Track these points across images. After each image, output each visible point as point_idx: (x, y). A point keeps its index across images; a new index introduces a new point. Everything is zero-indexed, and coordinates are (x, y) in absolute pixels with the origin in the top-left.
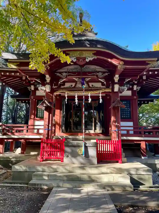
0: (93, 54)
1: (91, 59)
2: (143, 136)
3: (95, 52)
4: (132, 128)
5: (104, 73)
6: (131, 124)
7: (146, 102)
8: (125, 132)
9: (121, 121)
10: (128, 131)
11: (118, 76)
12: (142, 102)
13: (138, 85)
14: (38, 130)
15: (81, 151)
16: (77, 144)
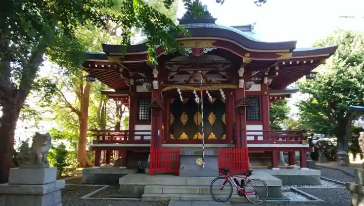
0: (212, 44)
1: (210, 50)
2: (275, 142)
3: (215, 41)
4: (261, 133)
5: (226, 64)
6: (260, 127)
7: (281, 98)
8: (252, 138)
9: (247, 124)
10: (256, 136)
11: (243, 68)
12: (276, 98)
13: (269, 76)
14: (142, 136)
15: (199, 161)
16: (195, 153)
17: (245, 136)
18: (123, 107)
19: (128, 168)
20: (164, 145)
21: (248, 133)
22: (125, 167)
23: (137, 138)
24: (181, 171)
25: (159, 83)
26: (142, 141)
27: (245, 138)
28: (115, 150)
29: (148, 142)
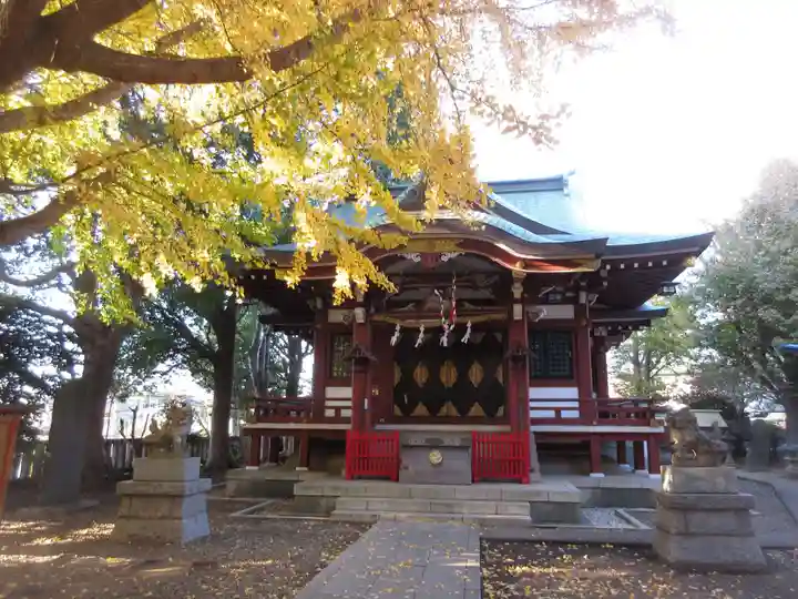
0: (456, 245)
1: (454, 255)
3: (461, 241)
4: (575, 404)
6: (573, 392)
9: (531, 385)
10: (558, 411)
11: (519, 285)
12: (619, 328)
13: (589, 289)
14: (338, 409)
15: (436, 457)
16: (427, 440)
17: (526, 409)
18: (304, 344)
19: (311, 470)
20: (378, 427)
21: (532, 404)
22: (306, 469)
23: (330, 413)
24: (402, 474)
25: (367, 311)
26: (338, 419)
27: (527, 413)
28: (288, 435)
29: (346, 420)
